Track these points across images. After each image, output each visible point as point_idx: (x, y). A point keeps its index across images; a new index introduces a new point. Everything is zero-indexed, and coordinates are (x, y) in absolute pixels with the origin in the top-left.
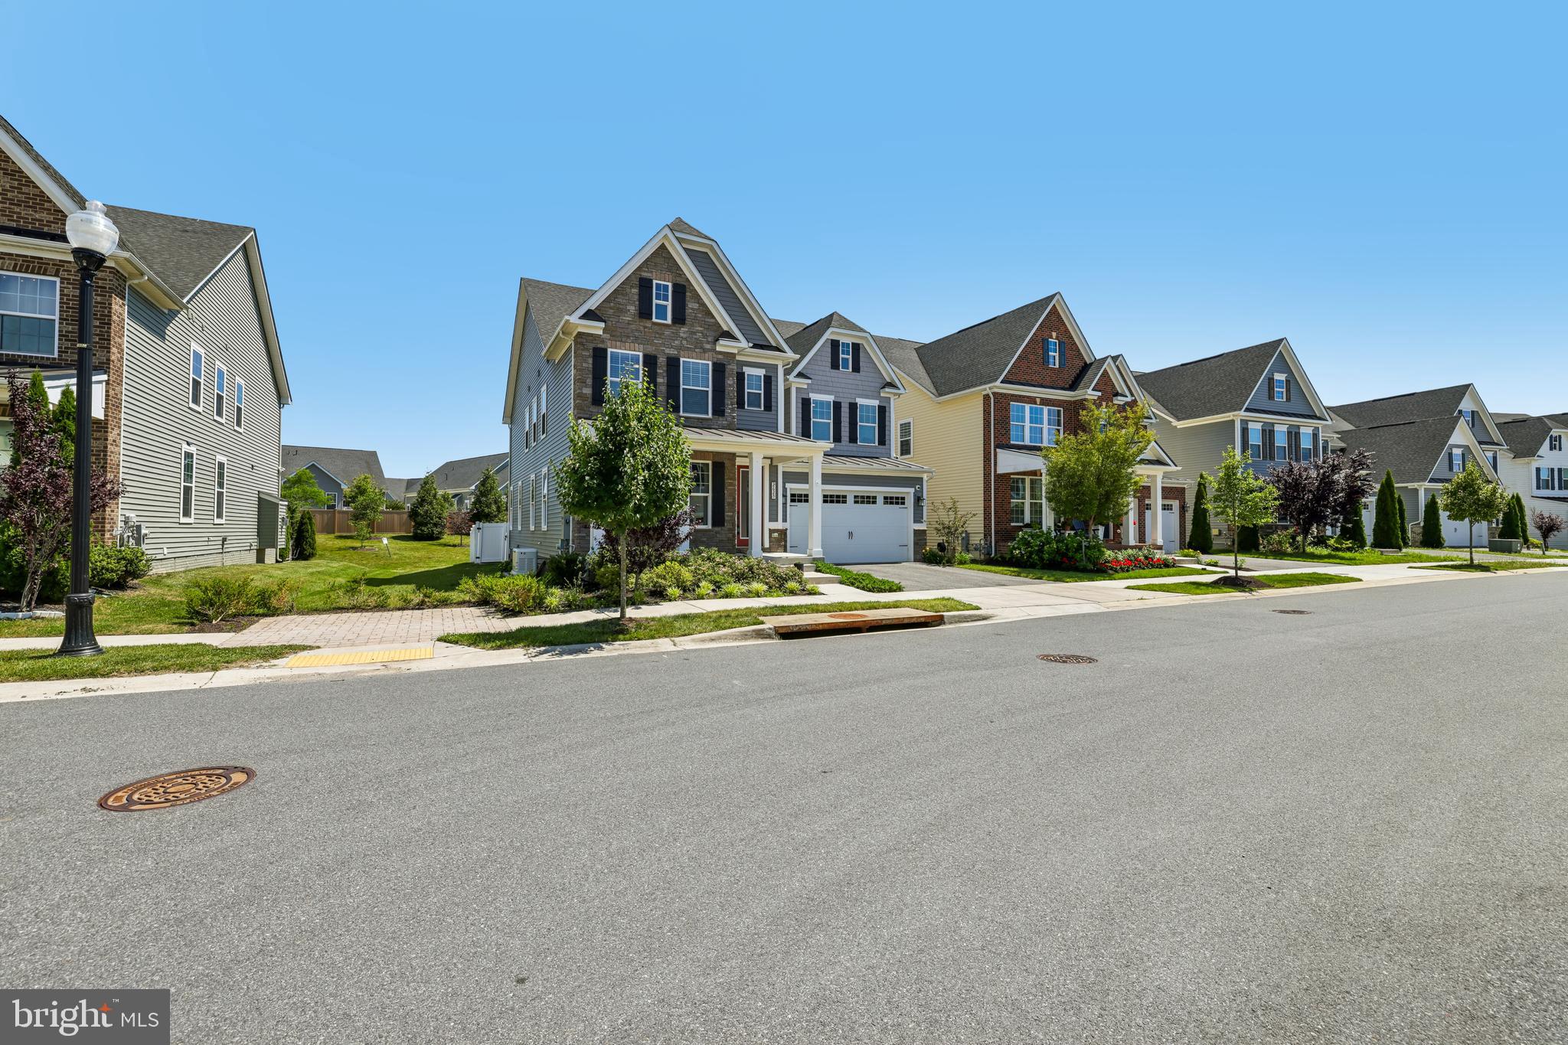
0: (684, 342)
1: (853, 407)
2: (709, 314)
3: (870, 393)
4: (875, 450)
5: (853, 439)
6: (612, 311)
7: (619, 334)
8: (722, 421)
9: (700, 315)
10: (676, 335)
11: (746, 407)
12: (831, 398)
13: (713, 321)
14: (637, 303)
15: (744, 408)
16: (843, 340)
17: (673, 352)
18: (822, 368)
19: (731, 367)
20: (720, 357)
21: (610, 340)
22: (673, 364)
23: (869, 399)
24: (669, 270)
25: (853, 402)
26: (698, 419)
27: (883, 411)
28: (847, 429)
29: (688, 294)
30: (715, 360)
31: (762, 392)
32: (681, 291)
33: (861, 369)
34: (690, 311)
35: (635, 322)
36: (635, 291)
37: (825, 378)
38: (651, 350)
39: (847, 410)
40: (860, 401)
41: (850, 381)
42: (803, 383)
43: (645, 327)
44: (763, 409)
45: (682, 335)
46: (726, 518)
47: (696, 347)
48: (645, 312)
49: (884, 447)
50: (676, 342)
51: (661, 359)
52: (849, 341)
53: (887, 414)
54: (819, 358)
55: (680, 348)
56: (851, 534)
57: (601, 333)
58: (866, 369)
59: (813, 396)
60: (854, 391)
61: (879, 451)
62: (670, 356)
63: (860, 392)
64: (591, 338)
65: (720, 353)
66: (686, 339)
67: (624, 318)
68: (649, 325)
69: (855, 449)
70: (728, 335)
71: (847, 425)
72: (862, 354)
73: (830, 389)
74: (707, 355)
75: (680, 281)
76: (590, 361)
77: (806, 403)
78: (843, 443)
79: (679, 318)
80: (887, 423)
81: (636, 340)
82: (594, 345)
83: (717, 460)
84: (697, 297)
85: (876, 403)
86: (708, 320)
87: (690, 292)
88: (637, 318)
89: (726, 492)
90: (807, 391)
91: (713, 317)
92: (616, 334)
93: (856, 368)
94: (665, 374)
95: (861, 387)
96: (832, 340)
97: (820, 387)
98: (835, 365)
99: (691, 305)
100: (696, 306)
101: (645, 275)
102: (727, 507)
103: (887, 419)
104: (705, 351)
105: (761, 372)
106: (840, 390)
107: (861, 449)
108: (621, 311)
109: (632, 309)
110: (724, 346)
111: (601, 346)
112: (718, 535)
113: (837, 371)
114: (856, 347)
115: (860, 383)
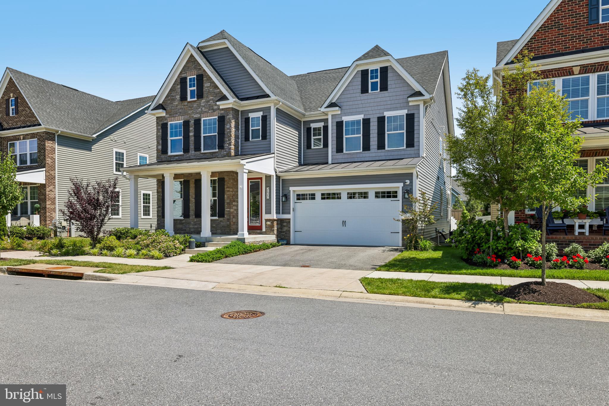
0: (203, 108)
1: (381, 120)
2: (216, 87)
3: (398, 105)
4: (403, 153)
5: (381, 146)
6: (169, 101)
7: (172, 113)
8: (224, 152)
9: (211, 90)
10: (199, 106)
11: (250, 140)
12: (360, 117)
13: (218, 90)
14: (180, 93)
15: (249, 140)
16: (371, 68)
17: (197, 116)
18: (354, 95)
19: (228, 117)
20: (222, 112)
21: (169, 117)
22: (197, 122)
23: (397, 110)
24: (195, 68)
25: (381, 115)
26: (210, 153)
27: (411, 119)
28: (376, 139)
29: (205, 79)
30: (219, 115)
31: (260, 128)
32: (201, 78)
33: (389, 87)
34: (206, 88)
35: (179, 104)
36: (179, 86)
37: (356, 103)
38: (187, 117)
39: (376, 124)
40: (387, 114)
41: (379, 100)
42: (336, 111)
43: (184, 105)
44: (261, 139)
45: (202, 104)
46: (226, 212)
47: (209, 110)
48: (183, 98)
49: (412, 149)
50: (199, 110)
51: (192, 122)
52: (377, 67)
53: (416, 120)
54: (350, 88)
55: (202, 113)
56: (344, 223)
57: (165, 115)
58: (394, 86)
59: (345, 119)
60: (382, 107)
61: (408, 152)
62: (196, 118)
63: (389, 106)
64: (161, 119)
65: (223, 109)
66: (204, 106)
67: (175, 103)
68: (186, 104)
69: (383, 154)
70: (224, 98)
71: (376, 135)
72: (390, 75)
73: (361, 110)
74: (215, 113)
75: (200, 72)
76: (161, 131)
77: (339, 125)
78: (372, 151)
79: (200, 95)
80: (416, 128)
81: (181, 114)
82: (162, 122)
83: (221, 177)
84: (209, 78)
85: (404, 112)
86: (216, 91)
87: (206, 77)
88: (180, 102)
89: (225, 196)
90: (341, 115)
91: (218, 88)
92: (172, 114)
93: (384, 87)
94: (193, 130)
95: (389, 102)
96: (362, 71)
97: (351, 111)
98: (364, 90)
99: (206, 85)
100: (208, 84)
101: (183, 75)
102: (226, 206)
103: (416, 124)
104: (214, 110)
105: (260, 114)
106: (369, 109)
107: (389, 154)
108: (173, 100)
109: (178, 97)
110: (223, 105)
111: (165, 122)
112: (221, 223)
113: (367, 94)
114: (384, 71)
115: (388, 99)
